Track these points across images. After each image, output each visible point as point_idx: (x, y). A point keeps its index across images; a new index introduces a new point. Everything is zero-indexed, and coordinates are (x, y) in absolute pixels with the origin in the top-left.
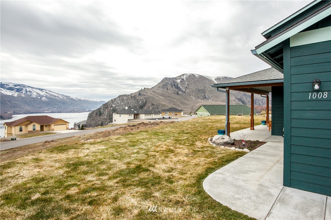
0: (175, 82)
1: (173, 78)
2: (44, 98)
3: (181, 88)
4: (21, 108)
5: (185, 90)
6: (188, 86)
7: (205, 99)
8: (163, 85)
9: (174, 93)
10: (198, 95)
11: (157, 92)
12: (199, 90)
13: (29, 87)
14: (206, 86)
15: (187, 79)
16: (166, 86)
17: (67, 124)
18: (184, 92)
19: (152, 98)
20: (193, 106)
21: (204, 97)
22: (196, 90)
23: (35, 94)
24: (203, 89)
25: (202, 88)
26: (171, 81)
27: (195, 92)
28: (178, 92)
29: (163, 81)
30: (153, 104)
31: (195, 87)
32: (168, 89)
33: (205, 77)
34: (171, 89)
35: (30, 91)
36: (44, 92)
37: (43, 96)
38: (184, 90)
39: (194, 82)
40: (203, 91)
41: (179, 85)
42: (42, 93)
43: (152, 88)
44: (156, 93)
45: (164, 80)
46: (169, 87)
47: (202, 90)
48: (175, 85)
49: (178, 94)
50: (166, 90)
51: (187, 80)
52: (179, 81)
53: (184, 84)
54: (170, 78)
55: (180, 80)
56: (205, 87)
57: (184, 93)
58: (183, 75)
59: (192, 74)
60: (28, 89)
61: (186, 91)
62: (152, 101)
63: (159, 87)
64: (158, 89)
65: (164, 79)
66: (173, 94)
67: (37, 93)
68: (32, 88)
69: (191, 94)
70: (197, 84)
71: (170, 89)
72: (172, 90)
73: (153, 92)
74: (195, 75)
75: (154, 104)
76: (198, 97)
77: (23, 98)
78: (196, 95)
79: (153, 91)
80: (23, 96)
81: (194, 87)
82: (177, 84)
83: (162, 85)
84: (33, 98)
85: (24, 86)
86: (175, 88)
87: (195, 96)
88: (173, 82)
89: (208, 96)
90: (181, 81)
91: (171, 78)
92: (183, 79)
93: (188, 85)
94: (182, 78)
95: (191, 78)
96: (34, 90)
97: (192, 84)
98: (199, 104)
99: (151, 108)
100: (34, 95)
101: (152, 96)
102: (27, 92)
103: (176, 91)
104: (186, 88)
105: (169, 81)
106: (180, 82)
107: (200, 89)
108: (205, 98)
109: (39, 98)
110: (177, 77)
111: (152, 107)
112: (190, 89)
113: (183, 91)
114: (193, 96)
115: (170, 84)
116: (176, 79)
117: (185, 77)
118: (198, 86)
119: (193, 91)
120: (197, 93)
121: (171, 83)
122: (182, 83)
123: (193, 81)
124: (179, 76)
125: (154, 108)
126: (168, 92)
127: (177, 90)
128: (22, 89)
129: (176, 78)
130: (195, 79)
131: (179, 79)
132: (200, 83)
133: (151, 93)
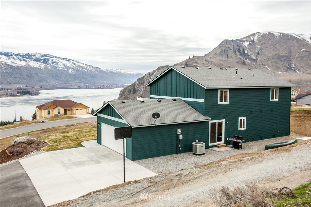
0: (241, 46)
1: (236, 40)
2: (71, 70)
3: (249, 54)
4: (47, 82)
5: (257, 57)
6: (261, 52)
7: (289, 71)
8: (222, 51)
9: (237, 62)
10: (278, 65)
11: (212, 62)
12: (280, 57)
13: (55, 57)
14: (292, 50)
15: (259, 40)
16: (226, 53)
17: (87, 108)
18: (254, 60)
21: (288, 68)
22: (275, 57)
23: (62, 65)
24: (287, 55)
25: (286, 53)
26: (234, 45)
27: (273, 60)
28: (244, 61)
29: (221, 45)
31: (273, 52)
32: (229, 57)
33: (291, 36)
34: (234, 56)
35: (56, 62)
36: (71, 63)
37: (70, 68)
38: (254, 58)
39: (272, 45)
40: (288, 58)
41: (246, 51)
42: (69, 64)
43: (206, 55)
44: (211, 63)
45: (223, 43)
46: (231, 53)
47: (285, 56)
48: (240, 50)
49: (244, 63)
50: (225, 59)
51: (259, 42)
52: (246, 44)
53: (255, 48)
54: (232, 40)
55: (248, 43)
56: (290, 52)
57: (254, 62)
58: (254, 35)
59: (269, 33)
60: (55, 60)
61: (257, 59)
63: (215, 54)
64: (214, 57)
65: (223, 42)
66: (236, 63)
67: (64, 64)
68: (59, 58)
69: (266, 63)
70: (276, 48)
71: (231, 57)
72: (234, 58)
73: (206, 62)
74: (275, 34)
76: (278, 68)
77: (49, 70)
78: (274, 64)
79: (206, 61)
80: (50, 68)
81: (270, 53)
82: (243, 49)
83: (219, 51)
84: (59, 70)
85: (50, 56)
86: (240, 55)
87: (272, 66)
88: (238, 46)
89: (295, 65)
90: (250, 44)
91: (234, 40)
92: (253, 41)
93: (261, 49)
94: (252, 39)
95: (266, 38)
96: (60, 60)
97: (267, 48)
100: (61, 67)
102: (53, 63)
103: (240, 59)
104: (258, 54)
105: (230, 44)
106: (248, 45)
107: (282, 54)
108: (291, 68)
109: (66, 70)
110: (244, 38)
112: (265, 55)
113: (252, 60)
114: (268, 66)
115: (232, 48)
116: (242, 41)
117: (256, 38)
118: (279, 50)
119: (268, 59)
121: (234, 48)
122: (251, 47)
123: (270, 43)
124: (247, 37)
126: (228, 61)
127: (242, 58)
128: (48, 60)
129: (241, 41)
130: (274, 40)
131: (247, 41)
132: (282, 46)
133: (203, 62)
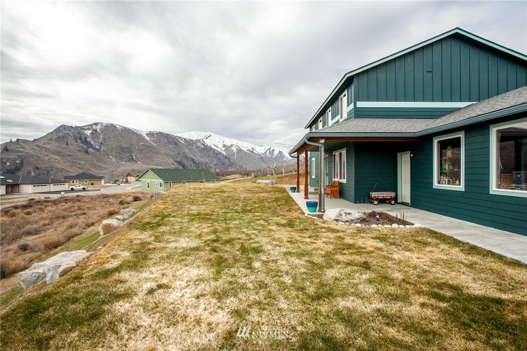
0: (82, 134)
1: (77, 127)
3: (92, 143)
5: (100, 146)
6: (105, 142)
7: (131, 162)
8: (59, 137)
9: (79, 150)
10: (121, 156)
11: (45, 148)
12: (122, 149)
14: (133, 143)
15: (103, 130)
16: (65, 139)
18: (98, 149)
19: (35, 157)
20: (113, 171)
21: (130, 159)
22: (118, 148)
24: (129, 147)
25: (127, 145)
26: (75, 132)
27: (117, 151)
28: (87, 149)
29: (58, 130)
30: (37, 168)
31: (116, 143)
32: (69, 144)
33: (131, 130)
34: (75, 144)
38: (97, 147)
39: (114, 136)
40: (129, 150)
41: (89, 140)
43: (35, 140)
44: (45, 150)
45: (61, 129)
46: (71, 140)
47: (127, 148)
48: (82, 138)
49: (87, 152)
50: (64, 146)
51: (102, 132)
52: (88, 133)
53: (98, 137)
54: (72, 127)
55: (91, 132)
56: (131, 144)
57: (98, 152)
58: (96, 124)
59: (112, 125)
61: (101, 149)
62: (35, 162)
63: (51, 140)
64: (49, 143)
65: (60, 127)
66: (78, 152)
69: (110, 153)
70: (119, 140)
71: (71, 144)
72: (75, 147)
73: (38, 148)
74: (117, 126)
75: (39, 166)
76: (121, 159)
78: (118, 155)
79: (38, 146)
81: (114, 144)
82: (85, 138)
83: (56, 137)
86: (82, 143)
87: (116, 156)
88: (79, 133)
89: (136, 156)
90: (92, 133)
91: (74, 126)
92: (96, 130)
93: (104, 139)
94: (94, 127)
95: (109, 130)
97: (110, 138)
98: (122, 168)
99: (33, 174)
101: (35, 154)
103: (83, 147)
104: (102, 144)
105: (69, 130)
106: (90, 134)
107: (124, 146)
108: (132, 159)
110: (86, 126)
111: (35, 173)
112: (108, 145)
113: (95, 149)
114: (112, 156)
115: (72, 136)
116: (84, 129)
117: (99, 127)
118: (121, 142)
119: (112, 149)
120: (118, 152)
121: (74, 135)
122: (94, 136)
123: (113, 134)
124: (89, 125)
125: (39, 175)
126: (68, 149)
127: (85, 146)
129: (82, 128)
130: (116, 132)
131: (89, 129)
132: (124, 139)
133: (33, 148)
